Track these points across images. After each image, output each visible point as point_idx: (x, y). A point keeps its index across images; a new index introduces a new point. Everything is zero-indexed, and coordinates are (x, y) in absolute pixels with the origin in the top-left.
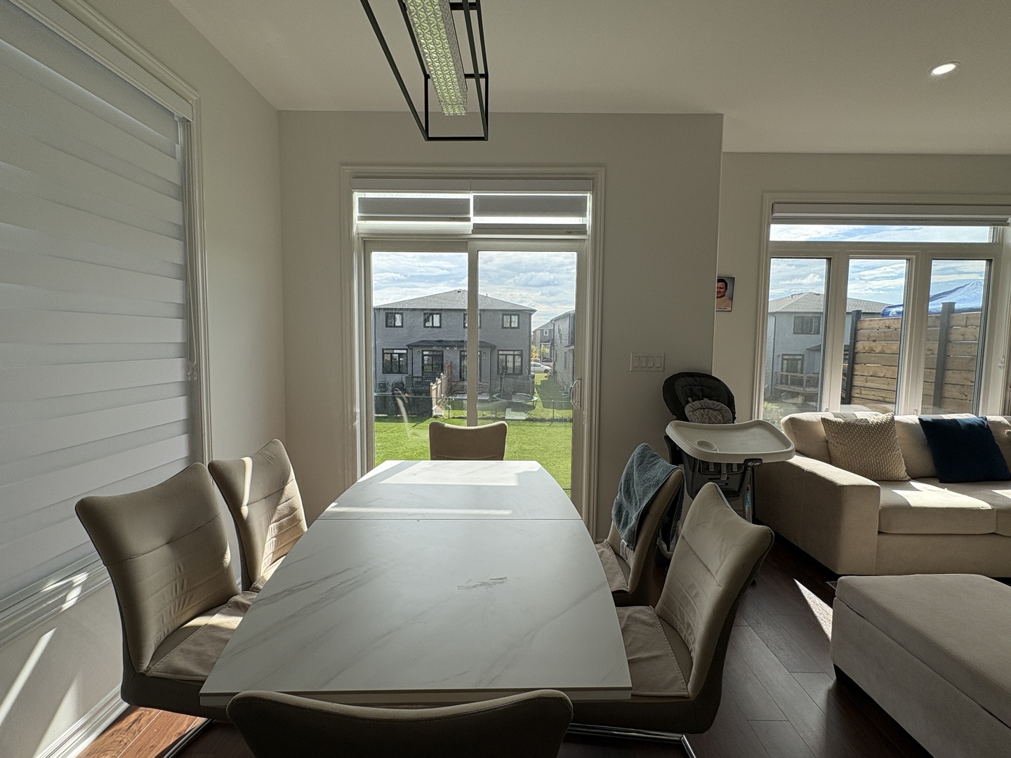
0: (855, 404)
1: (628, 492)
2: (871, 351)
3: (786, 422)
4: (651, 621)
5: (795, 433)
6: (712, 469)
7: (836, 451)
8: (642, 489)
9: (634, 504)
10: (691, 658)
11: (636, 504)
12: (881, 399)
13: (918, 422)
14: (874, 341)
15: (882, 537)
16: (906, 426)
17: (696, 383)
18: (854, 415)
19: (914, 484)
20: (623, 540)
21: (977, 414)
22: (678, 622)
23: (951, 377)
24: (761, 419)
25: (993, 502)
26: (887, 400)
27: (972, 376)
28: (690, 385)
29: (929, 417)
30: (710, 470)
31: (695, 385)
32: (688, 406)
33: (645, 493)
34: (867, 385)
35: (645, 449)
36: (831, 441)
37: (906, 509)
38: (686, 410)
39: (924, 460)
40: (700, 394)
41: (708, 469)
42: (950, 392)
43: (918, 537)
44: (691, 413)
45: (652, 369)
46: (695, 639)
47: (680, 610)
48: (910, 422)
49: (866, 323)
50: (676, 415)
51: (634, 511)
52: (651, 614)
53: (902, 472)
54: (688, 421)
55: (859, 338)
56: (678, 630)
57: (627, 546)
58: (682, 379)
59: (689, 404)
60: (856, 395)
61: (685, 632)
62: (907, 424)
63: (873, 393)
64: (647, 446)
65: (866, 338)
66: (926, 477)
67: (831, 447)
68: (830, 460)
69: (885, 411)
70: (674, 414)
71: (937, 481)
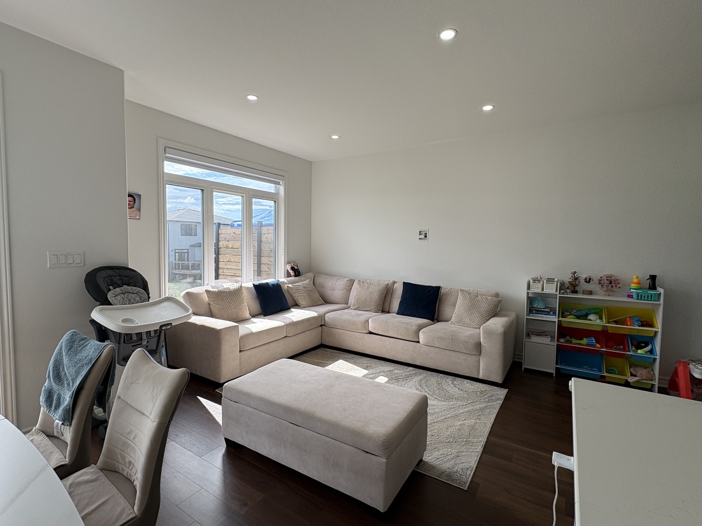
0: (221, 279)
1: (58, 377)
2: (227, 247)
3: (184, 295)
4: (94, 477)
5: (190, 302)
6: (135, 338)
7: (215, 309)
8: (74, 370)
9: (66, 385)
10: (135, 487)
11: (68, 385)
12: (234, 274)
13: (253, 286)
14: (228, 241)
15: (242, 353)
16: (248, 288)
17: (115, 274)
18: (222, 285)
19: (254, 320)
20: (57, 421)
21: (275, 279)
22: (120, 466)
23: (264, 260)
24: (167, 296)
25: (284, 321)
26: (237, 275)
27: (272, 259)
28: (110, 276)
29: (257, 283)
30: (133, 339)
31: (115, 276)
32: (110, 293)
33: (77, 373)
34: (226, 267)
35: (73, 335)
36: (212, 303)
37: (252, 334)
38: (109, 297)
39: (256, 306)
40: (119, 282)
41: (132, 338)
42: (264, 268)
43: (257, 348)
44: (113, 299)
45: (73, 265)
46: (137, 471)
47: (121, 454)
48: (249, 286)
49: (223, 230)
50: (99, 302)
51: (66, 391)
52: (93, 471)
53: (248, 315)
54: (111, 305)
55: (220, 239)
56: (121, 472)
57: (62, 424)
58: (103, 272)
59: (112, 291)
60: (221, 273)
61: (127, 470)
62: (248, 287)
63: (230, 271)
64: (75, 332)
65: (224, 240)
66: (257, 315)
67: (212, 307)
68: (211, 315)
69: (237, 282)
70: (97, 301)
71: (262, 316)
